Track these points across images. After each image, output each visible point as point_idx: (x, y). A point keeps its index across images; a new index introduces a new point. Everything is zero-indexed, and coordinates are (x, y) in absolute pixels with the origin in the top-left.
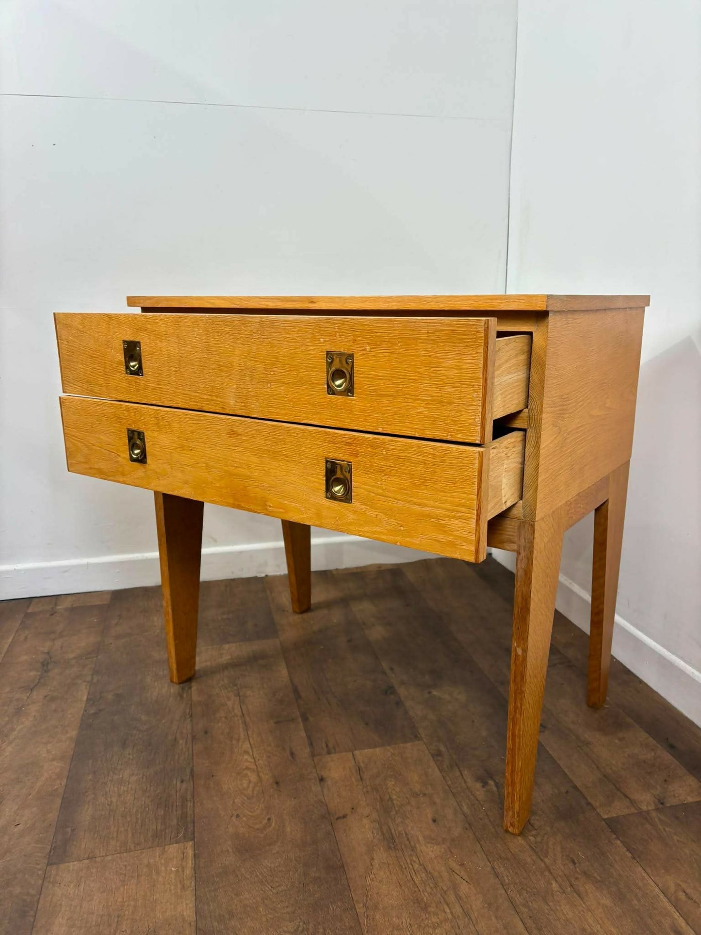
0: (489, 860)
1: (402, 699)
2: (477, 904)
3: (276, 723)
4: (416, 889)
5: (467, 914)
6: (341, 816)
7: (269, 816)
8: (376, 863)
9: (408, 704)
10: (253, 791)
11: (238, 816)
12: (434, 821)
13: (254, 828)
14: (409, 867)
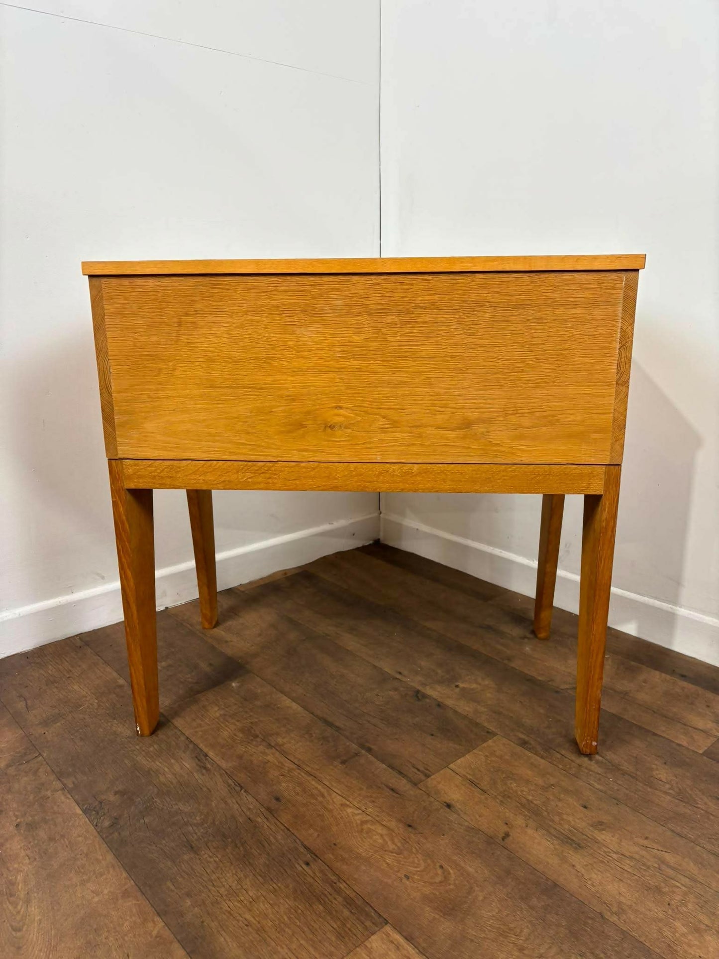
0: (661, 825)
1: (440, 700)
2: (693, 868)
3: (343, 762)
4: (636, 877)
5: (695, 881)
6: (503, 835)
7: (438, 864)
8: (578, 867)
9: (449, 702)
10: (393, 843)
11: (407, 877)
12: (585, 807)
13: (435, 883)
14: (610, 860)
